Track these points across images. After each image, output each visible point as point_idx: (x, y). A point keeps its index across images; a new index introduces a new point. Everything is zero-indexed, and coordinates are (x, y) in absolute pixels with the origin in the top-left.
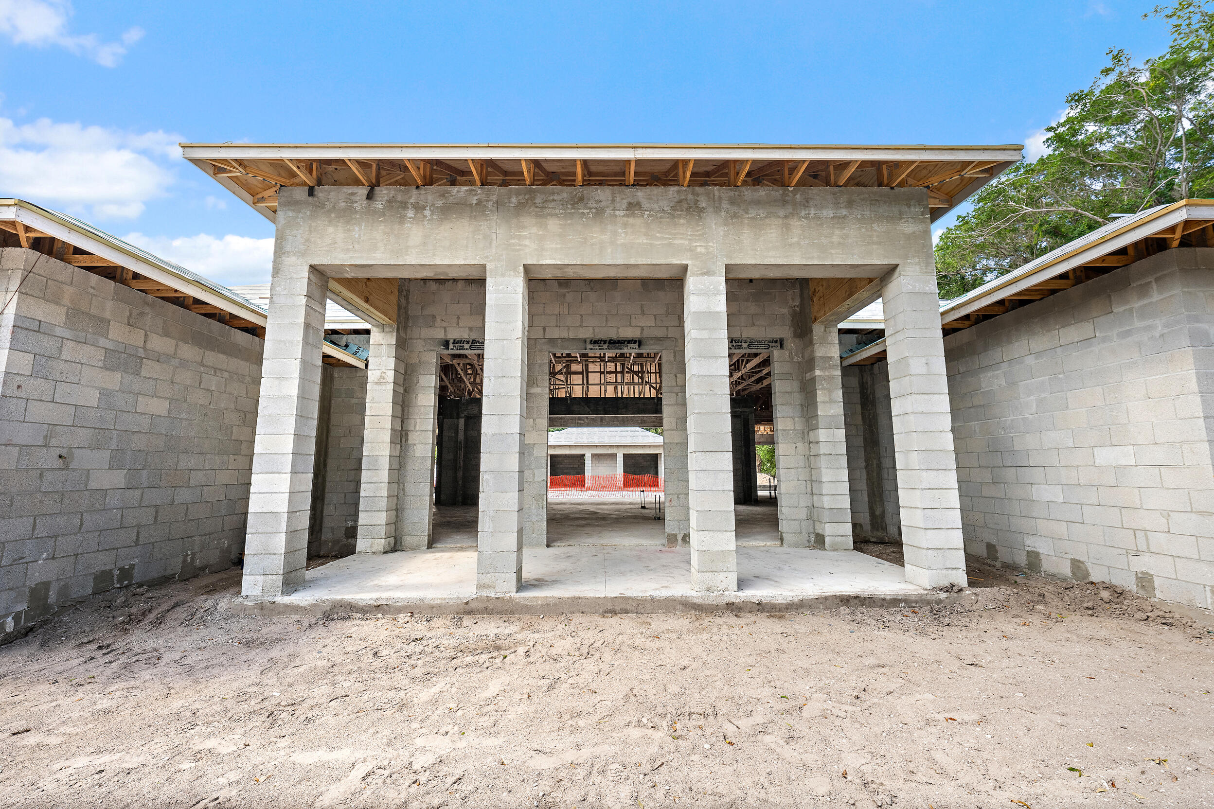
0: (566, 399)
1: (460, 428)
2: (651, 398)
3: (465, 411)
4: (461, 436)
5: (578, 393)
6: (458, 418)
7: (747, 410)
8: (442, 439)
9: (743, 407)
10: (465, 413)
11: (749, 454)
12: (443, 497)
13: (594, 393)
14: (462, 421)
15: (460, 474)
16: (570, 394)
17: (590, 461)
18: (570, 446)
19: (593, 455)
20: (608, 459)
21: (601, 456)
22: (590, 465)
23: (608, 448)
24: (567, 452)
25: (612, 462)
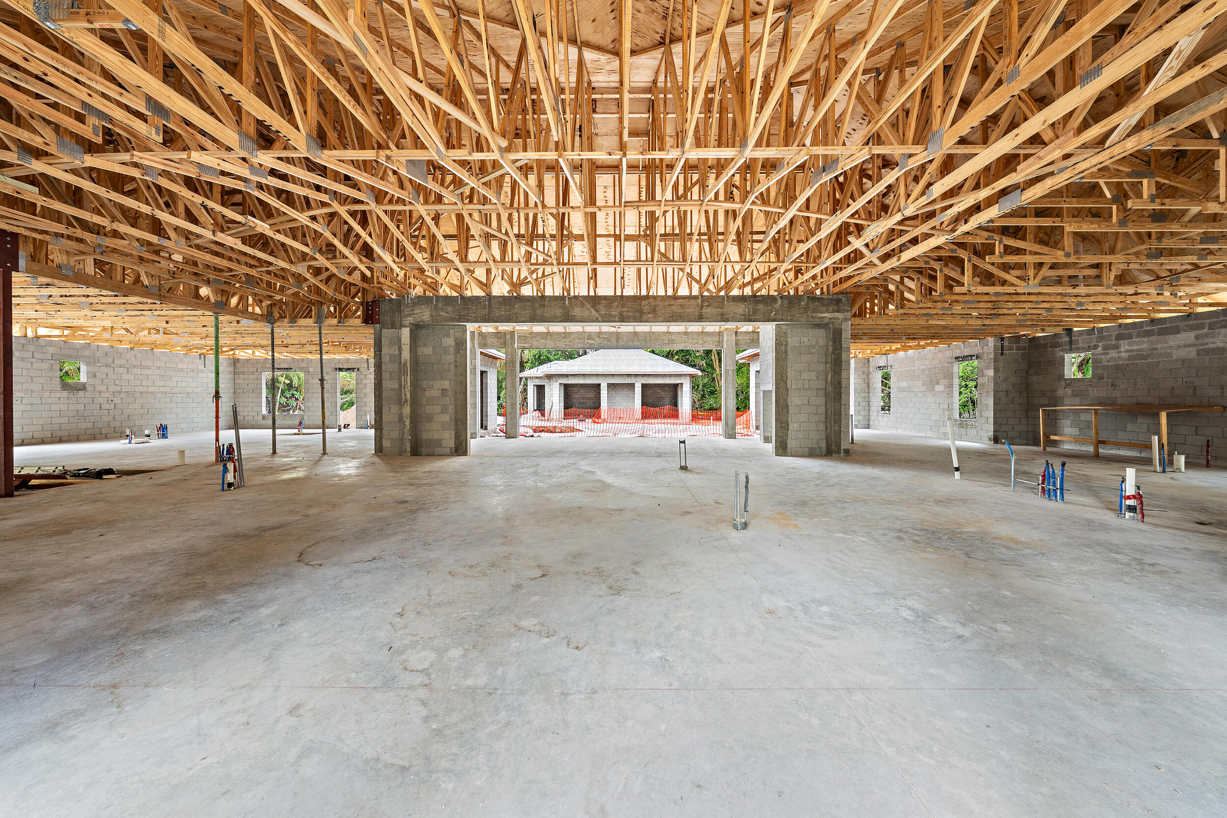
0: (561, 298)
1: (403, 341)
2: (691, 297)
3: (410, 315)
4: (406, 355)
5: (581, 289)
6: (402, 326)
7: (840, 315)
8: (381, 358)
9: (834, 311)
10: (410, 320)
11: (840, 383)
12: (386, 443)
13: (605, 289)
14: (405, 333)
15: (407, 410)
16: (569, 291)
17: (606, 392)
18: (584, 375)
19: (609, 385)
20: (626, 390)
21: (617, 386)
22: (606, 395)
23: (625, 376)
24: (581, 381)
25: (629, 393)
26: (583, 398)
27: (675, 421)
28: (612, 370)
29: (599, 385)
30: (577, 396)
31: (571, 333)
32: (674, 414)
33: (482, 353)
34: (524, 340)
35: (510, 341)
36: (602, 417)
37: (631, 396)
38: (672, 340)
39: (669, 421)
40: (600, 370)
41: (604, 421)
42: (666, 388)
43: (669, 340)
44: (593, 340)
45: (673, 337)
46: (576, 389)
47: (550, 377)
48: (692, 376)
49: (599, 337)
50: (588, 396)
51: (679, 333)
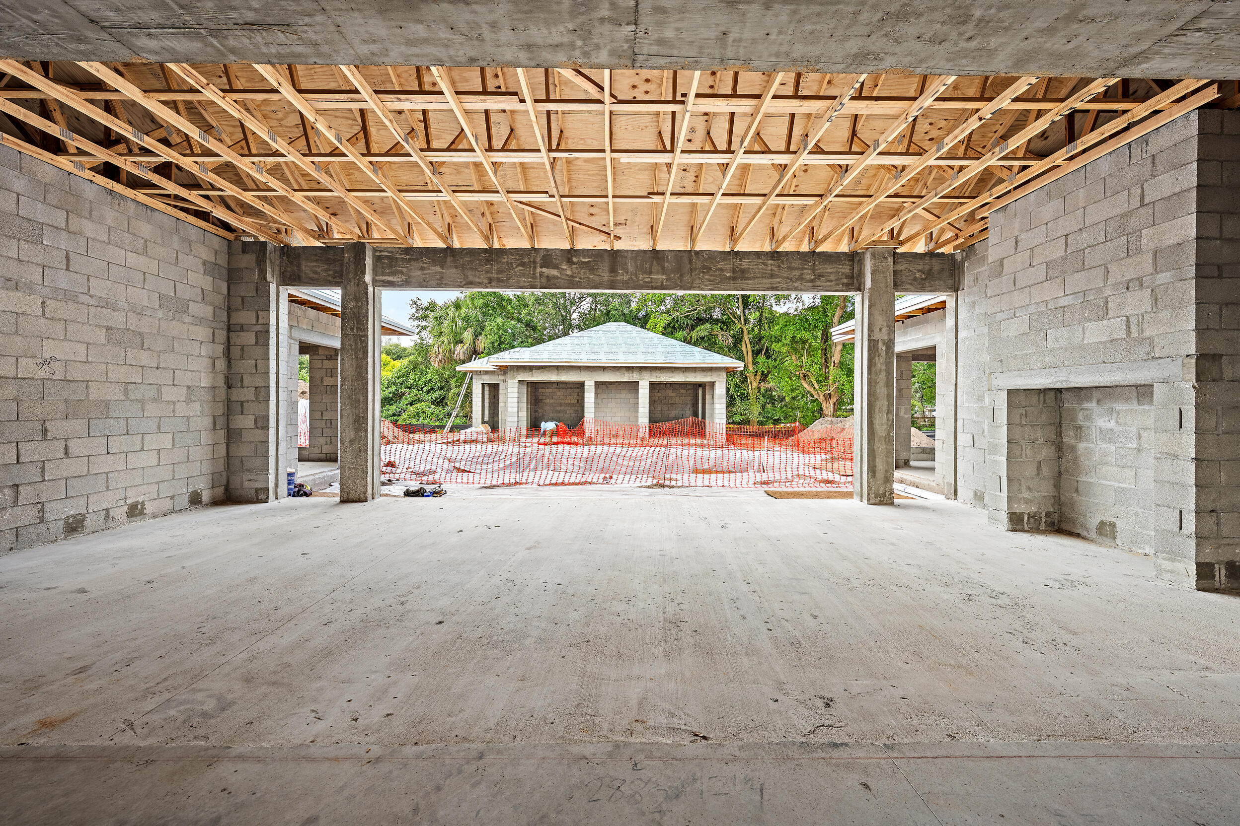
17: (593, 395)
18: (558, 368)
19: (598, 384)
20: (624, 392)
21: (610, 387)
22: (593, 400)
23: (623, 370)
24: (553, 377)
25: (629, 396)
26: (561, 405)
27: (699, 441)
28: (603, 359)
29: (582, 384)
30: (552, 401)
31: (502, 252)
32: (699, 430)
33: (293, 300)
34: (391, 266)
35: (352, 267)
36: (587, 435)
37: (632, 401)
38: (743, 271)
39: (692, 441)
40: (584, 359)
41: (590, 442)
42: (682, 391)
43: (734, 271)
44: (556, 267)
45: (745, 264)
46: (550, 390)
47: (504, 370)
48: (730, 372)
49: (570, 262)
50: (567, 401)
51: (758, 254)
